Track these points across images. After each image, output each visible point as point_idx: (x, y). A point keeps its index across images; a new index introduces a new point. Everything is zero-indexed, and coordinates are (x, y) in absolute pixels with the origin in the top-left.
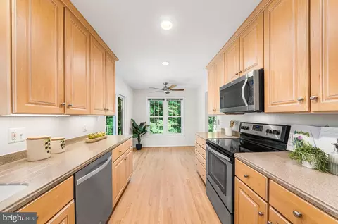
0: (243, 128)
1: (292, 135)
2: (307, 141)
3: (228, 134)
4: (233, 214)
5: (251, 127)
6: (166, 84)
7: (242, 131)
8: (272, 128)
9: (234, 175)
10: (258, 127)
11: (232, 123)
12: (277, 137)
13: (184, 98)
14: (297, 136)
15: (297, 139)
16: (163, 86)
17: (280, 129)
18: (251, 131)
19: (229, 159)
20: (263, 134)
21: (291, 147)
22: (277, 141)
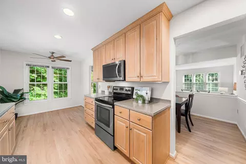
0: (115, 89)
1: (135, 91)
2: (139, 93)
3: (107, 93)
4: (114, 136)
5: (119, 88)
6: (53, 53)
7: (114, 91)
8: (127, 89)
9: (114, 114)
10: (122, 88)
11: (109, 87)
12: (129, 93)
13: (70, 68)
14: (136, 91)
15: (136, 93)
16: (50, 55)
17: (130, 89)
18: (119, 91)
19: (111, 107)
20: (124, 92)
21: (134, 96)
22: (129, 94)
